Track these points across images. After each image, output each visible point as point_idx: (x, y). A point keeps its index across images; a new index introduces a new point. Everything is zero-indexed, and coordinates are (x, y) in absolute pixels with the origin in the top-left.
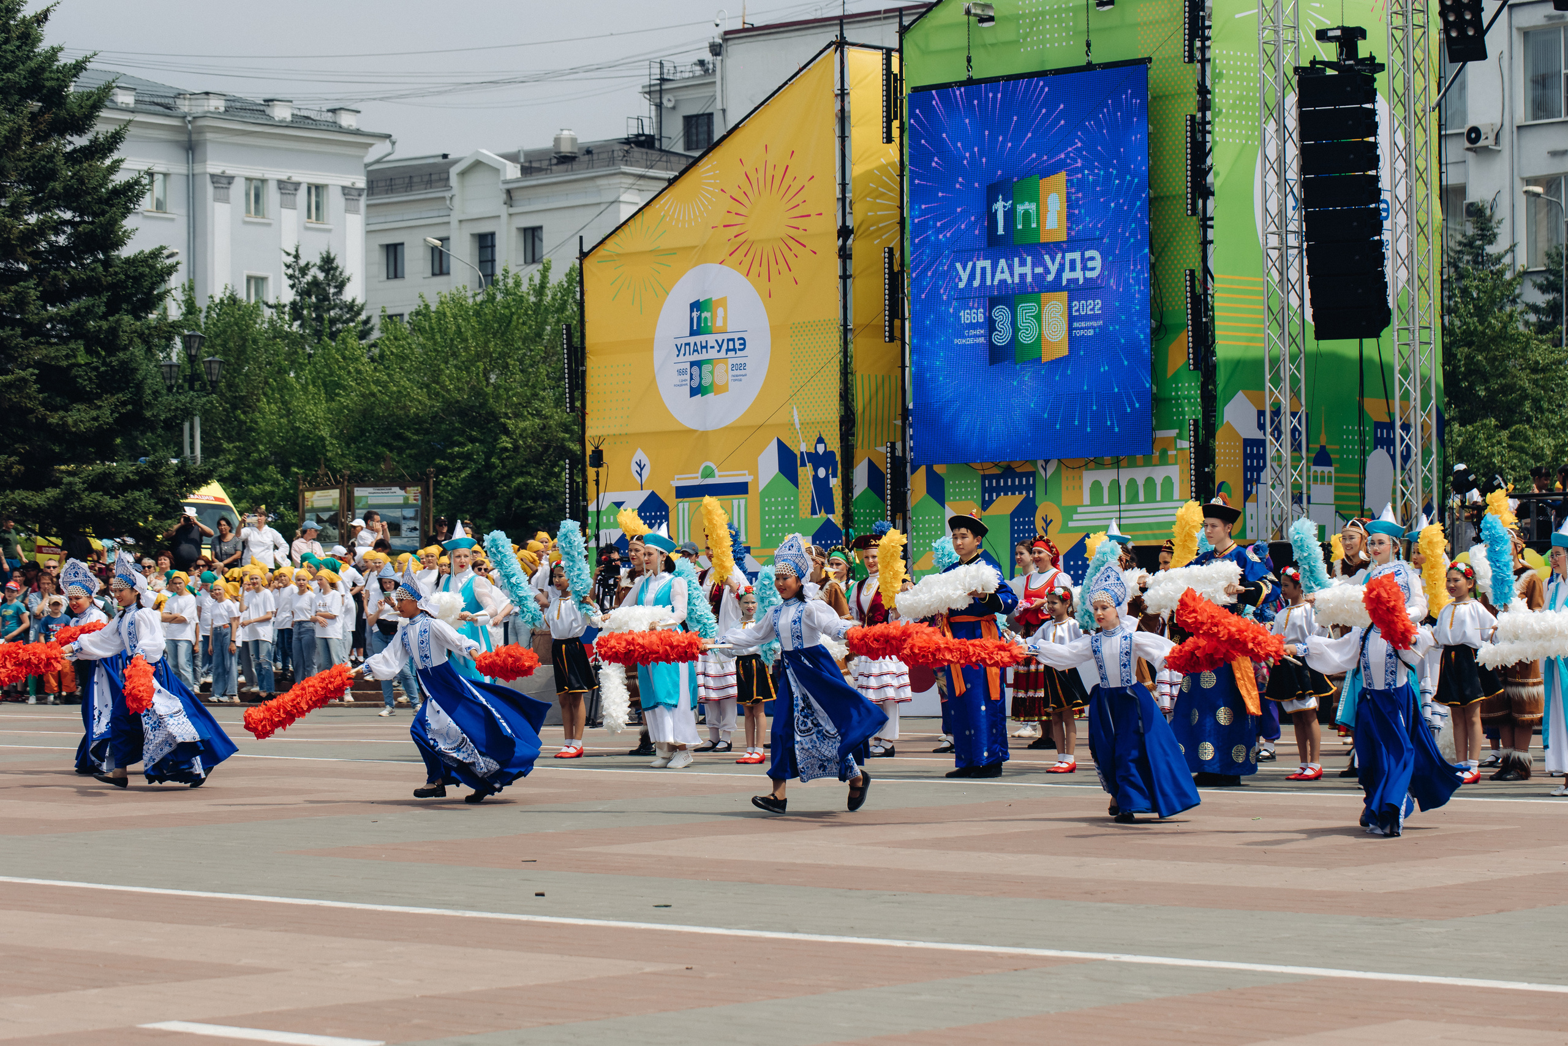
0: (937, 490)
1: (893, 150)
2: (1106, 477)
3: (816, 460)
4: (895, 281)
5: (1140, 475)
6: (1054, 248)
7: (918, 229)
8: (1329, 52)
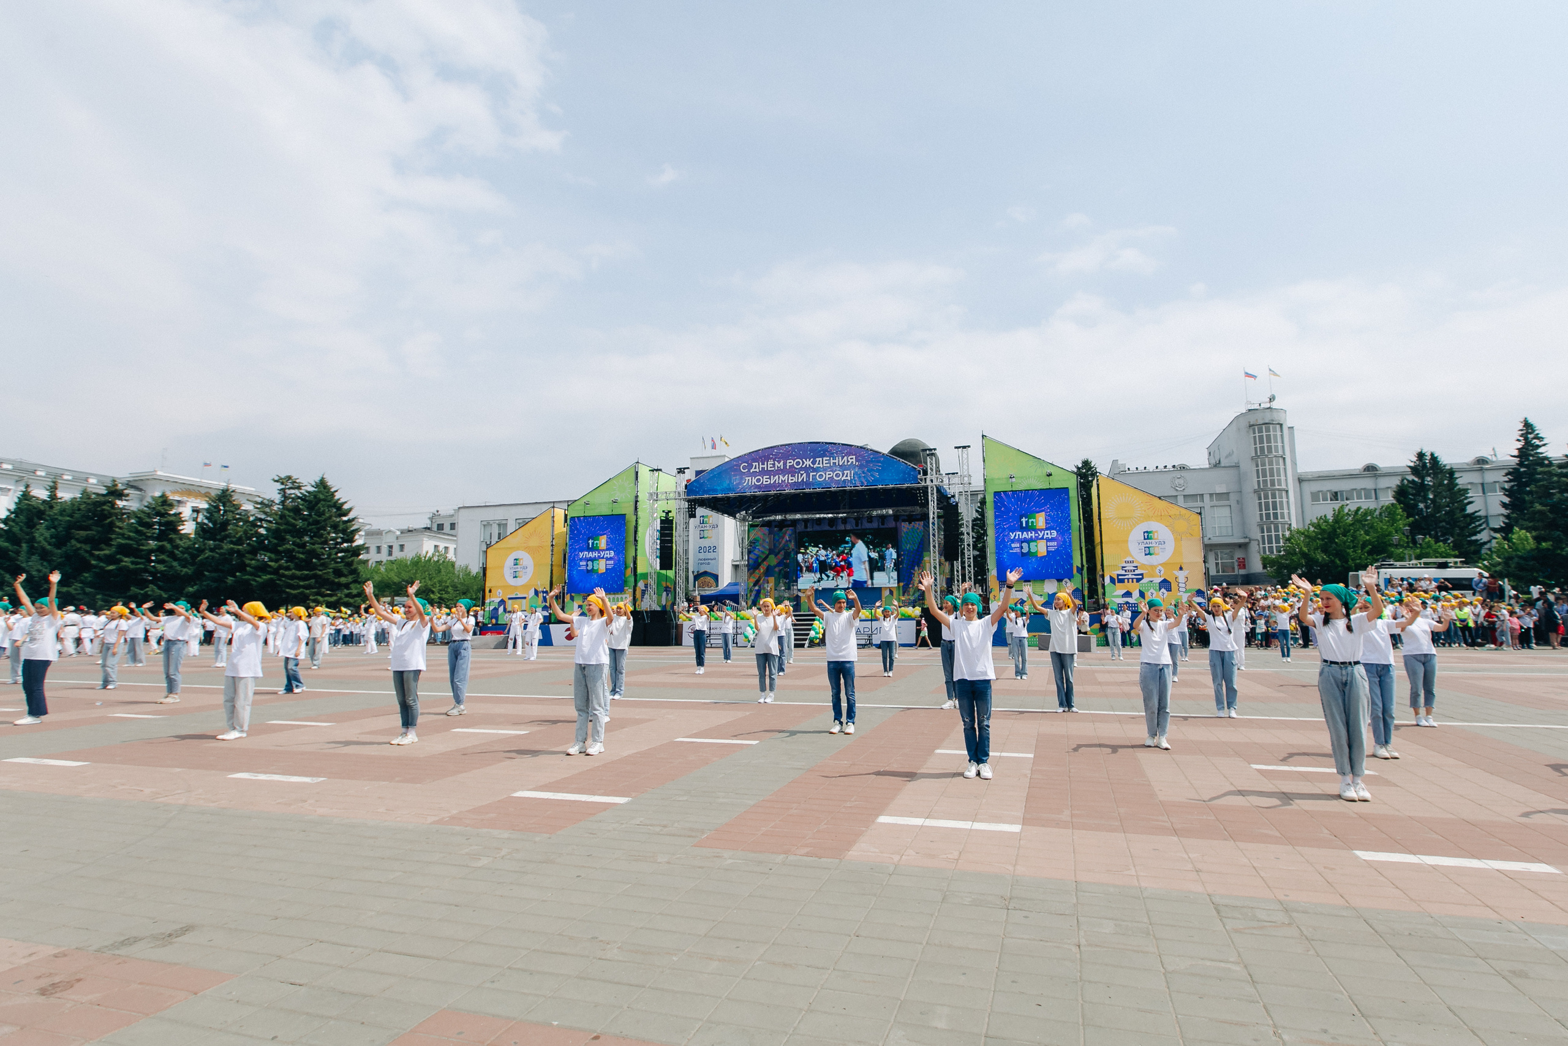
0: (572, 599)
1: (565, 529)
2: (613, 596)
3: (543, 592)
4: (565, 555)
5: (619, 596)
6: (602, 550)
7: (570, 546)
8: (664, 515)
